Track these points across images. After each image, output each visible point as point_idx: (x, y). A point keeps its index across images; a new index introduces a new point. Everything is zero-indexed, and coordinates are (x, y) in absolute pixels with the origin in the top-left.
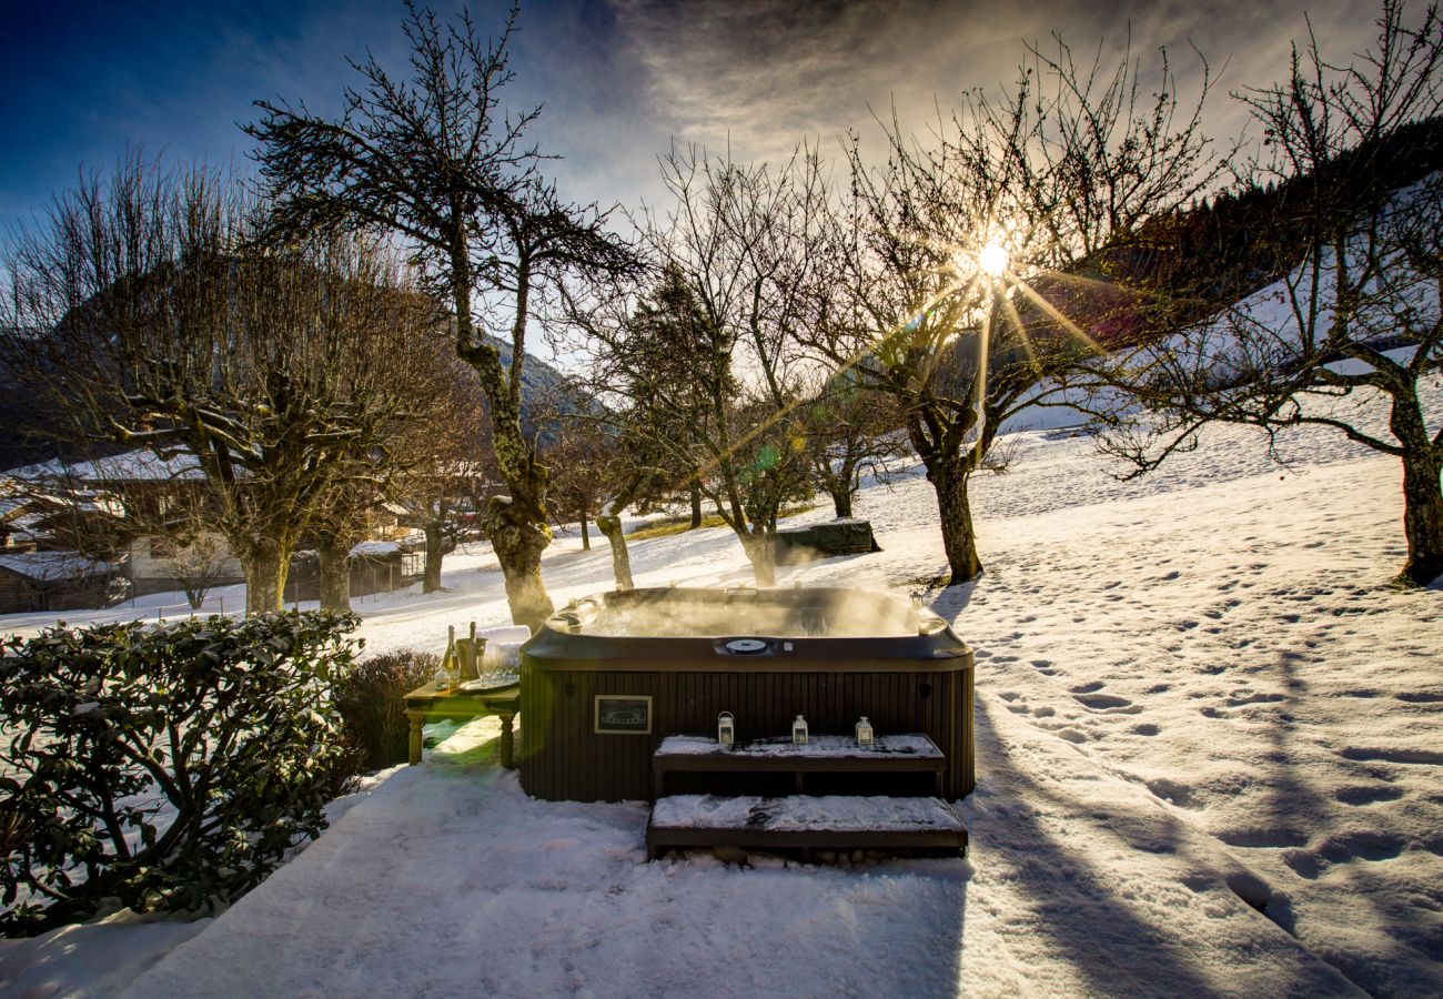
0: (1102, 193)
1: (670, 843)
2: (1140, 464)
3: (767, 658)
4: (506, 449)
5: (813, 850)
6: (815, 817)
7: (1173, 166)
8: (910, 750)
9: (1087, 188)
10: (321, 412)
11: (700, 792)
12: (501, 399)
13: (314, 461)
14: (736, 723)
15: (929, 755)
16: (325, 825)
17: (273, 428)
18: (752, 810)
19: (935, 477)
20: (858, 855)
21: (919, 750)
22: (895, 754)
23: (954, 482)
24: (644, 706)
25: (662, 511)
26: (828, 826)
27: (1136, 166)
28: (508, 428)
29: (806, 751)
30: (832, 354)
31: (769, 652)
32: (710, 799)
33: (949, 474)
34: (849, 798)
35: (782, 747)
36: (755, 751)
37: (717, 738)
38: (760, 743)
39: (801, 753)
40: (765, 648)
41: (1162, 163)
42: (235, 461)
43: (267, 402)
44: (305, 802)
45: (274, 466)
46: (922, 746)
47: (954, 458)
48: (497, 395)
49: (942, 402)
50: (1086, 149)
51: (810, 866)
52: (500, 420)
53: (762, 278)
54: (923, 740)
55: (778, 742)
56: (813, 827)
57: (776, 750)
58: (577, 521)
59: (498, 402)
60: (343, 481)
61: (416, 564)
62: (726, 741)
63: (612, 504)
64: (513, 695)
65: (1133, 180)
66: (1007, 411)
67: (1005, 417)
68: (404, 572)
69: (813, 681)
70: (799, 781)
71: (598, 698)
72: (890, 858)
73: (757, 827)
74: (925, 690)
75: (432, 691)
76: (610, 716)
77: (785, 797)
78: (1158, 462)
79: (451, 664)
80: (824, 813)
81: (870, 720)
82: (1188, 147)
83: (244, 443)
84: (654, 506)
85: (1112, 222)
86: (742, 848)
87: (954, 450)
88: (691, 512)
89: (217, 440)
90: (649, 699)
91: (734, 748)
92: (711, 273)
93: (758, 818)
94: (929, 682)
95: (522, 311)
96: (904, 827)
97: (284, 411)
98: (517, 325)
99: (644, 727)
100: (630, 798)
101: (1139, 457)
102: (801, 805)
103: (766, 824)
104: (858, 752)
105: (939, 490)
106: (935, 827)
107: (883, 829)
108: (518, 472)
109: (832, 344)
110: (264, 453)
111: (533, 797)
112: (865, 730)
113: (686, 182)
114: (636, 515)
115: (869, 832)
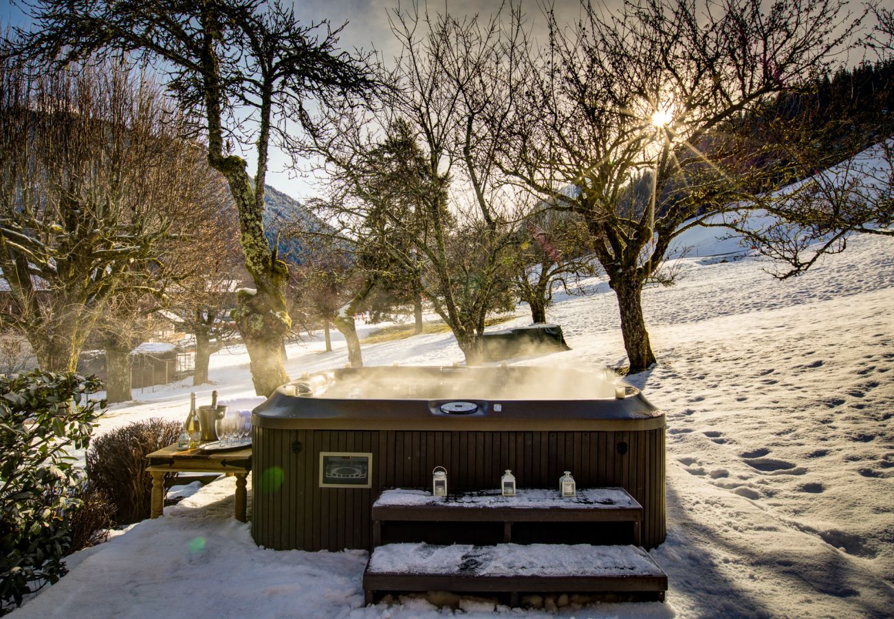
0: (757, 48)
1: (386, 588)
2: (795, 265)
3: (479, 419)
4: (251, 246)
5: (522, 595)
6: (524, 563)
7: (816, 24)
8: (610, 502)
9: (744, 42)
10: (105, 231)
11: (417, 541)
12: (247, 202)
13: (100, 272)
14: (449, 477)
15: (628, 506)
16: (64, 573)
17: (64, 244)
18: (464, 557)
19: (616, 285)
20: (563, 599)
21: (618, 502)
22: (597, 505)
23: (632, 288)
24: (364, 462)
25: (391, 320)
26: (535, 571)
27: (786, 23)
28: (253, 228)
29: (514, 502)
30: (531, 183)
31: (479, 413)
32: (425, 547)
33: (628, 282)
34: (554, 546)
35: (492, 499)
36: (466, 502)
37: (431, 491)
38: (472, 495)
39: (510, 504)
40: (477, 409)
41: (806, 22)
42: (34, 272)
43: (60, 223)
44: (45, 551)
45: (67, 277)
46: (621, 498)
47: (632, 269)
48: (243, 199)
49: (623, 222)
50: (743, 10)
51: (519, 610)
52: (246, 221)
53: (474, 114)
54: (622, 493)
55: (488, 495)
56: (522, 572)
57: (486, 501)
58: (322, 328)
59: (245, 205)
60: (124, 290)
61: (186, 362)
62: (439, 495)
63: (347, 307)
64: (246, 454)
65: (783, 35)
66: (676, 230)
67: (674, 235)
68: (178, 369)
69: (520, 439)
70: (508, 531)
71: (322, 455)
72: (594, 602)
73: (468, 572)
74: (622, 448)
75: (174, 451)
76: (334, 471)
77: (495, 545)
78: (810, 264)
79: (192, 428)
80: (532, 559)
81: (572, 475)
82: (828, 8)
83: (40, 257)
84: (384, 316)
85: (765, 72)
86: (454, 593)
87: (632, 262)
88: (414, 321)
89: (18, 254)
90: (370, 456)
91: (447, 500)
92: (430, 110)
93: (469, 564)
94: (626, 440)
95: (266, 125)
96: (607, 573)
97: (74, 229)
98: (262, 137)
99: (365, 481)
100: (353, 547)
101: (795, 258)
102: (510, 552)
103: (477, 570)
104: (562, 504)
105: (619, 295)
106: (637, 572)
107: (588, 574)
108: (262, 267)
109: (531, 174)
110: (57, 266)
111: (261, 547)
112: (568, 483)
113: (410, 32)
114: (369, 323)
115: (574, 577)
